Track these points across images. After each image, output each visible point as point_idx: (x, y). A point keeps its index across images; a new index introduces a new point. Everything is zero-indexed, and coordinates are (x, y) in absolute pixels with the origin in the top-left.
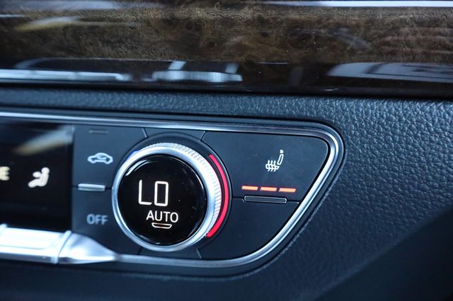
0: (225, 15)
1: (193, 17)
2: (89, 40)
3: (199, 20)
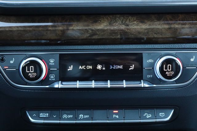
0: (182, 26)
1: (176, 27)
2: (151, 33)
3: (177, 28)
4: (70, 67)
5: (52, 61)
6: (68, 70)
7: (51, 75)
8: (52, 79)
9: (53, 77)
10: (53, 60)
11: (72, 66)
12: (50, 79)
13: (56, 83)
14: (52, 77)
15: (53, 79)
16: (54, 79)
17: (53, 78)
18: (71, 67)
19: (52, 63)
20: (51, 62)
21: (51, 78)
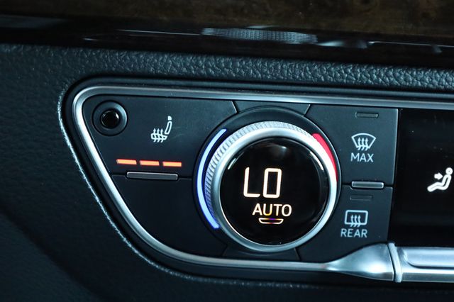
4: (438, 176)
5: (363, 144)
6: (431, 188)
7: (350, 214)
8: (354, 232)
9: (362, 220)
10: (370, 140)
11: (449, 171)
12: (343, 233)
13: (368, 252)
14: (356, 222)
15: (357, 234)
16: (364, 233)
17: (361, 227)
18: (444, 173)
19: (361, 152)
20: (359, 147)
21: (348, 227)
